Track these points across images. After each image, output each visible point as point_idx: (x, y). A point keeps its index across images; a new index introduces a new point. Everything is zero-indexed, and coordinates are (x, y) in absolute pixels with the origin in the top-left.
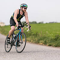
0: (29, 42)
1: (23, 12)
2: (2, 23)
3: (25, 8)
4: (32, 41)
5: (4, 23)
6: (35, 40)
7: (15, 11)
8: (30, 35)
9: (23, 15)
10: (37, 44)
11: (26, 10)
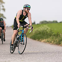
0: (49, 43)
1: (26, 13)
3: (28, 9)
4: (52, 42)
6: (56, 41)
7: (18, 11)
8: (50, 36)
9: (26, 16)
10: (58, 45)
11: (29, 11)
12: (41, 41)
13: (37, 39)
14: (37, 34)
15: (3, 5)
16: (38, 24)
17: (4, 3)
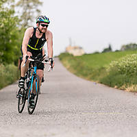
1: (41, 32)
2: (75, 48)
5: (81, 48)
12: (124, 90)
13: (116, 85)
14: (116, 74)
15: (39, 7)
16: (117, 51)
17: (41, 3)
